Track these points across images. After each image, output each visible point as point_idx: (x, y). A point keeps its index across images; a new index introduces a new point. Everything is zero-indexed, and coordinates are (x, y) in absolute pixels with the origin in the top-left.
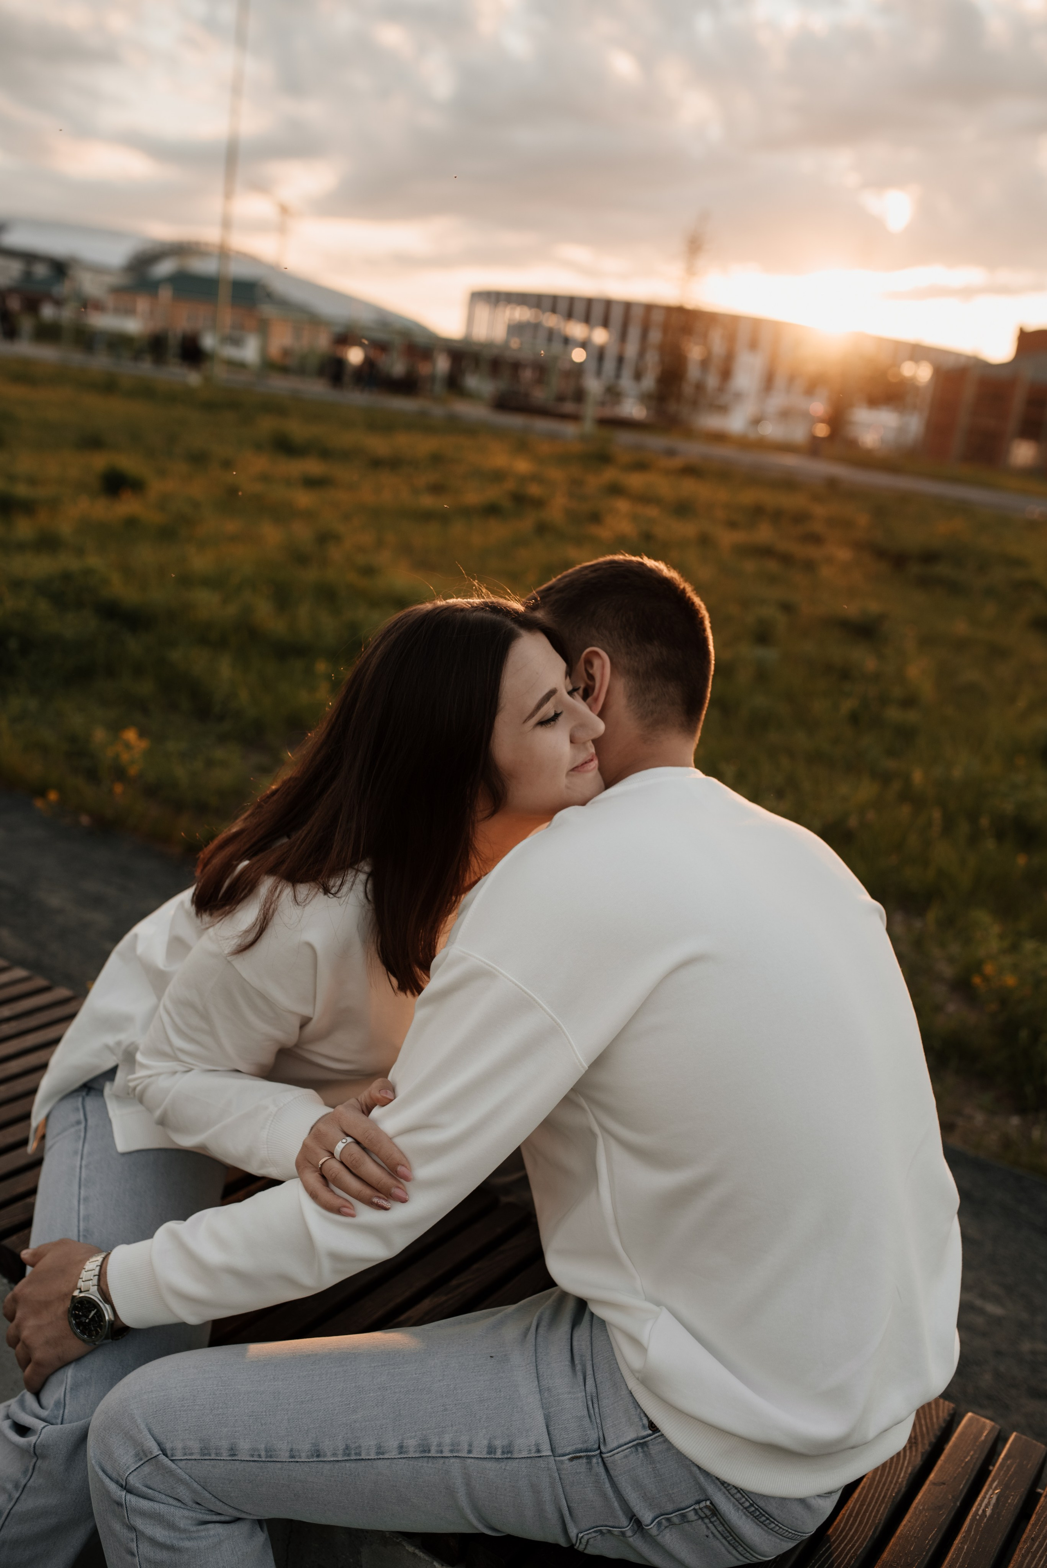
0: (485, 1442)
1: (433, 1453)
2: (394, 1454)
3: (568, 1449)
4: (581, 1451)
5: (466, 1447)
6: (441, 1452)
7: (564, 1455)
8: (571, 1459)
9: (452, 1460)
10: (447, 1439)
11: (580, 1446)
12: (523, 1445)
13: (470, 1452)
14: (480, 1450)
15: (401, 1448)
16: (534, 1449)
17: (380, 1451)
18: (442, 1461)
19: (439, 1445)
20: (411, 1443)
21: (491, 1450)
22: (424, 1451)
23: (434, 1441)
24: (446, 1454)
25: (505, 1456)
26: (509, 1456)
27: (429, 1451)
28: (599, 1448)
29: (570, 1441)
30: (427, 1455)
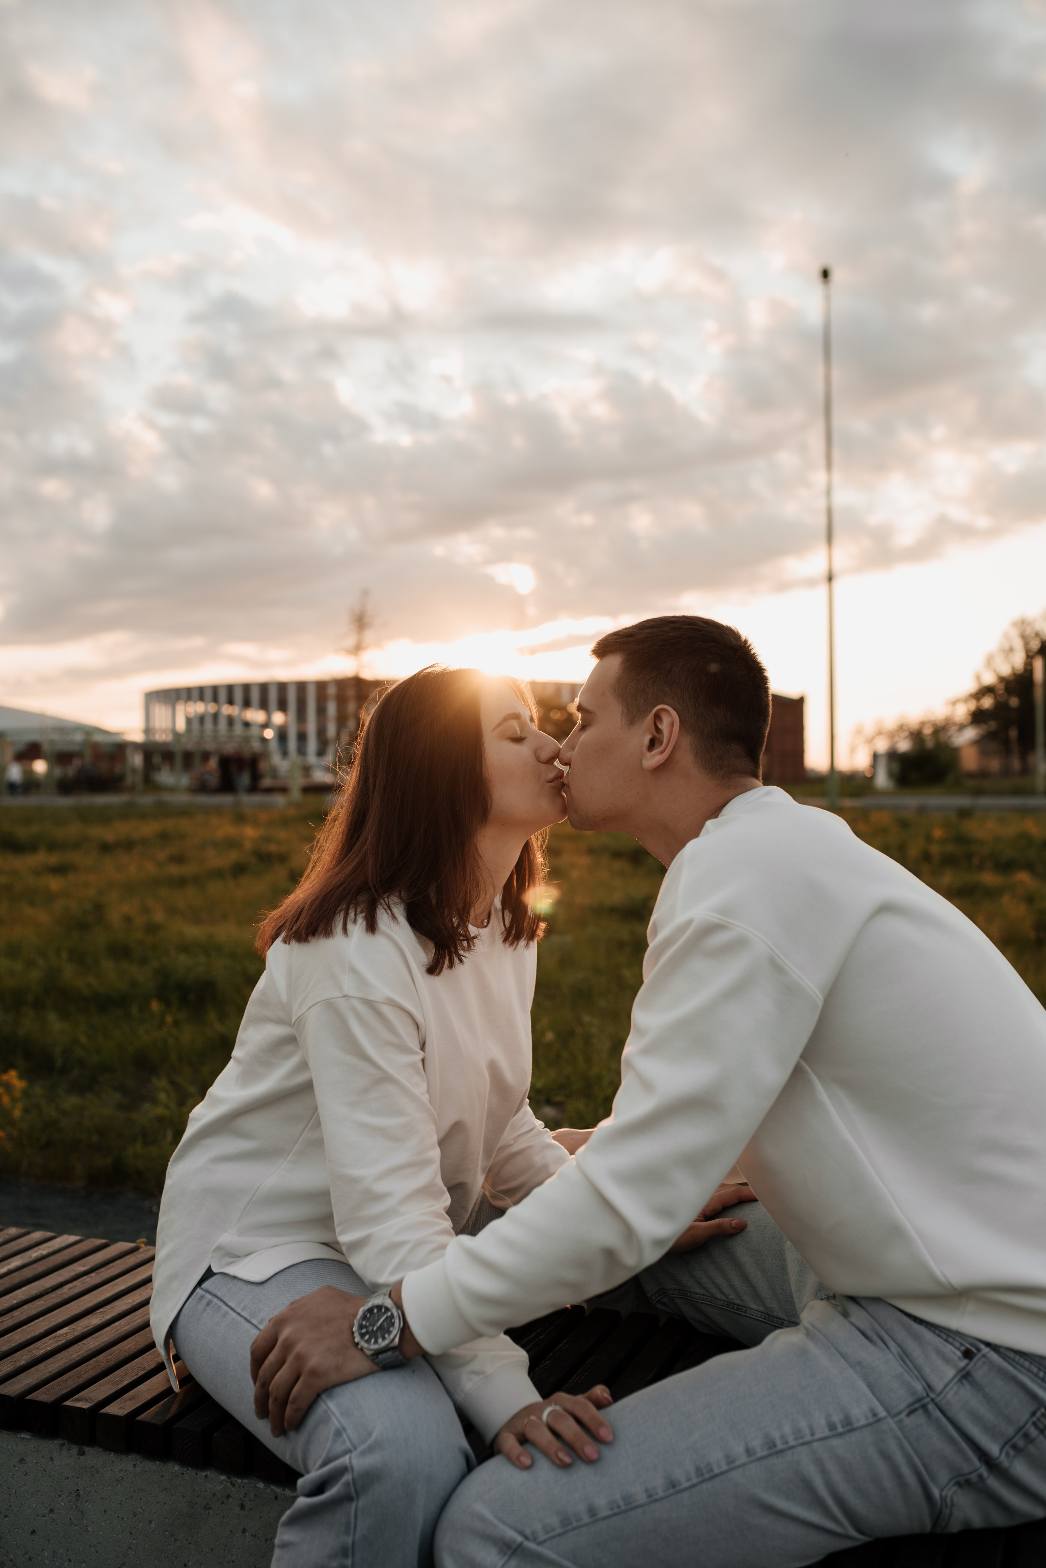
0: (823, 1422)
1: (780, 1446)
2: (743, 1459)
3: (902, 1406)
4: (913, 1403)
5: (807, 1432)
6: (787, 1443)
7: (900, 1413)
8: (909, 1415)
9: (799, 1449)
10: (787, 1429)
11: (910, 1400)
12: (859, 1414)
13: (813, 1434)
14: (822, 1431)
15: (749, 1452)
16: (870, 1415)
17: (730, 1460)
18: (789, 1452)
19: (782, 1437)
20: (757, 1443)
21: (832, 1427)
22: (770, 1448)
23: (776, 1435)
24: (792, 1443)
25: (846, 1429)
26: (849, 1427)
27: (775, 1446)
28: (928, 1395)
29: (901, 1398)
30: (774, 1450)
